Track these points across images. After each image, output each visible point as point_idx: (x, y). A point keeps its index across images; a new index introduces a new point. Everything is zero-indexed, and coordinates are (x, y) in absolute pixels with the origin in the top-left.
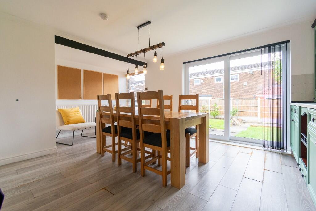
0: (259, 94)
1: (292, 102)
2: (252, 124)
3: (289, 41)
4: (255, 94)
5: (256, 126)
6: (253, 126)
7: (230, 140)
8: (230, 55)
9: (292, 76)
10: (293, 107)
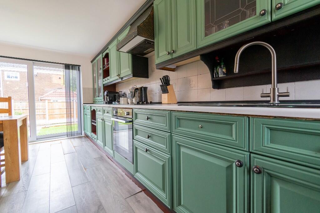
0: (45, 97)
1: (84, 104)
2: (44, 126)
3: (80, 66)
4: (41, 97)
5: (48, 127)
6: (44, 128)
7: (37, 139)
8: (34, 62)
9: (83, 88)
10: (85, 107)
